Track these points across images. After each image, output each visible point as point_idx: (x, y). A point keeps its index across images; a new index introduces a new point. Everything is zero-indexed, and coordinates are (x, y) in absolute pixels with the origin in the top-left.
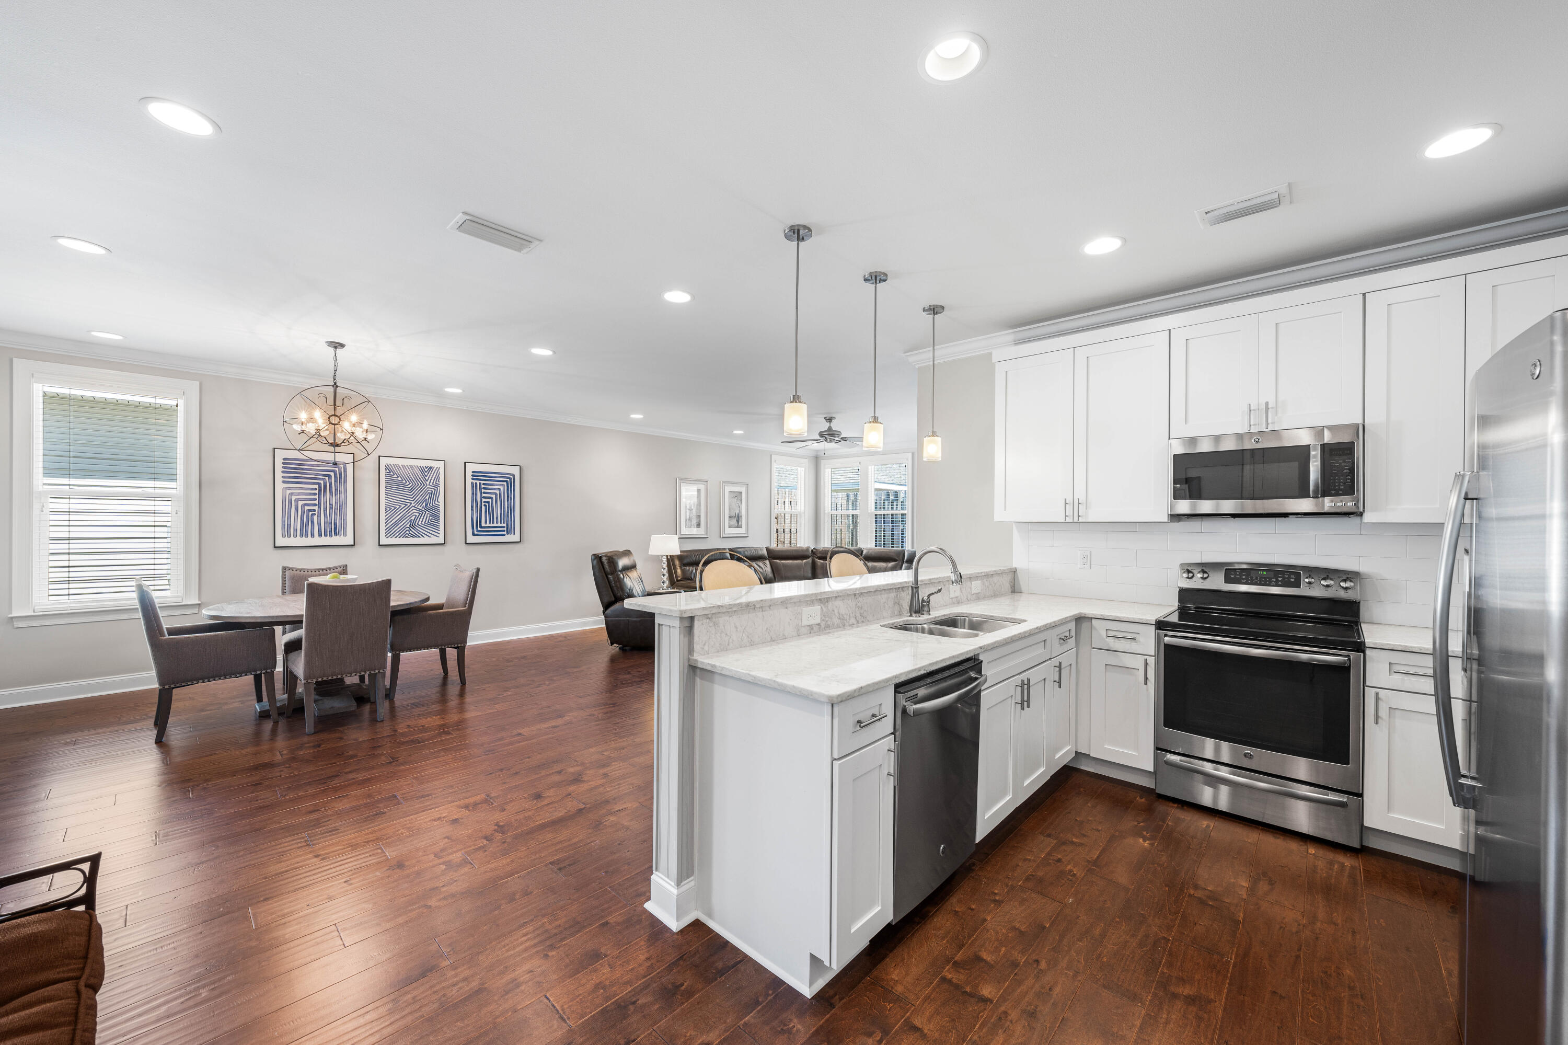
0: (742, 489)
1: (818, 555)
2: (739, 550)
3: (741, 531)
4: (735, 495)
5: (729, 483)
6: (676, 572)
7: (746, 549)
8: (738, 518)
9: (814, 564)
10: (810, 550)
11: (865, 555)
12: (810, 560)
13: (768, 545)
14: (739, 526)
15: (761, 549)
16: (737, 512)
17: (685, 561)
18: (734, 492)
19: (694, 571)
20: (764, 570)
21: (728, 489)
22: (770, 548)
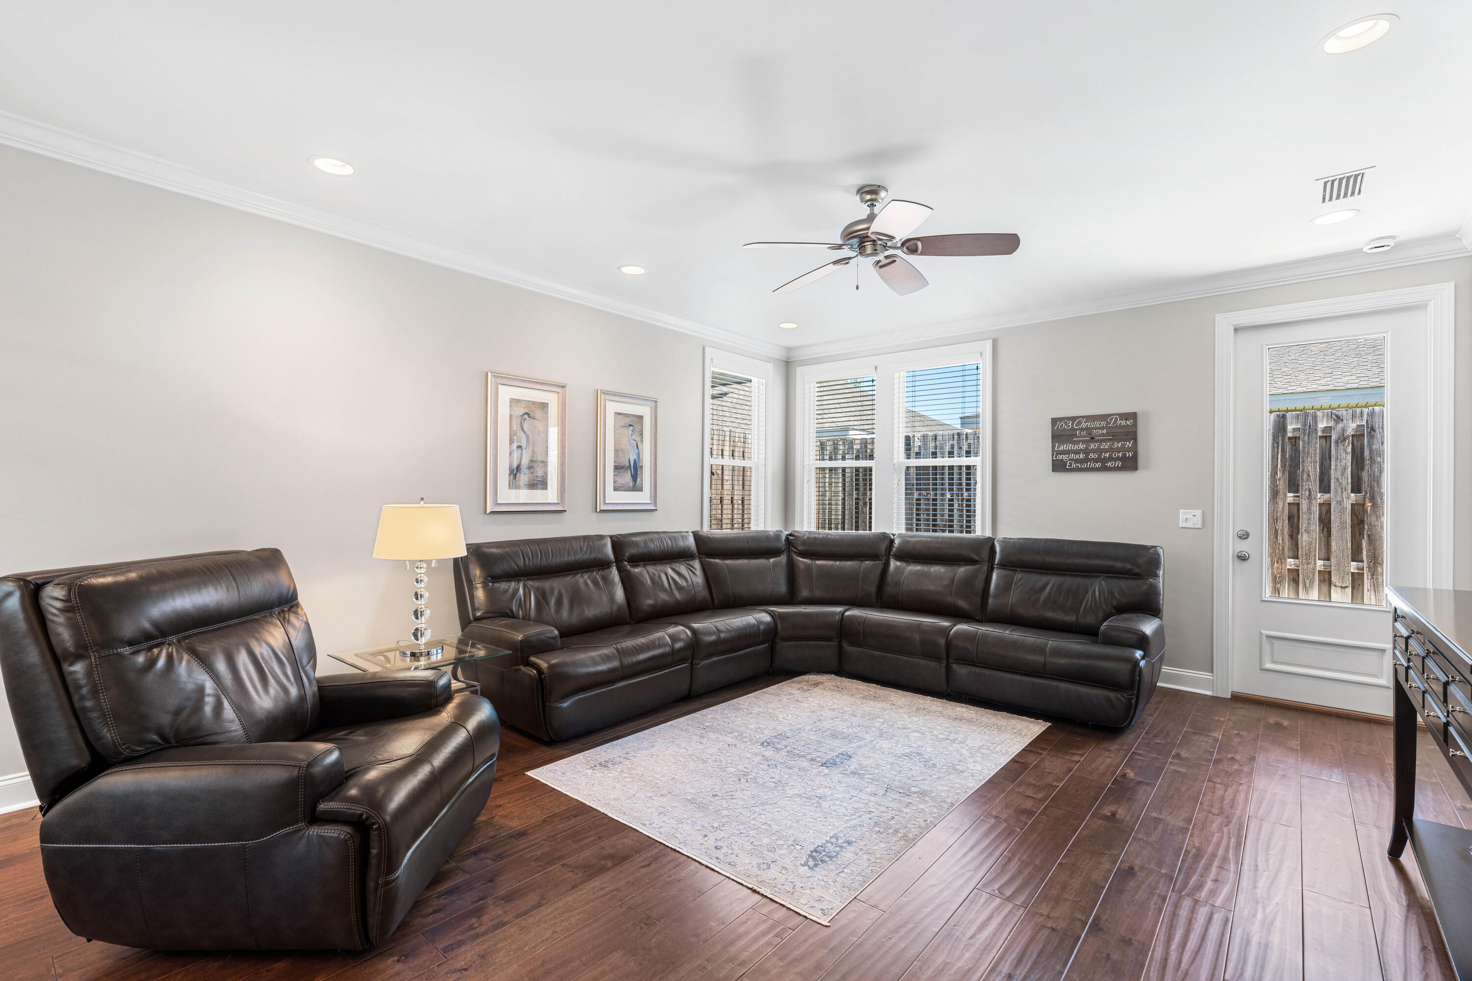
0: (644, 411)
1: (800, 548)
2: (634, 539)
3: (642, 498)
4: (627, 421)
5: (614, 394)
6: (472, 597)
7: (651, 536)
8: (635, 470)
9: (791, 566)
10: (784, 538)
11: (899, 549)
12: (783, 558)
13: (697, 528)
14: (636, 487)
15: (682, 535)
16: (633, 457)
17: (498, 570)
18: (626, 415)
19: (521, 591)
20: (690, 582)
21: (613, 407)
22: (700, 534)
